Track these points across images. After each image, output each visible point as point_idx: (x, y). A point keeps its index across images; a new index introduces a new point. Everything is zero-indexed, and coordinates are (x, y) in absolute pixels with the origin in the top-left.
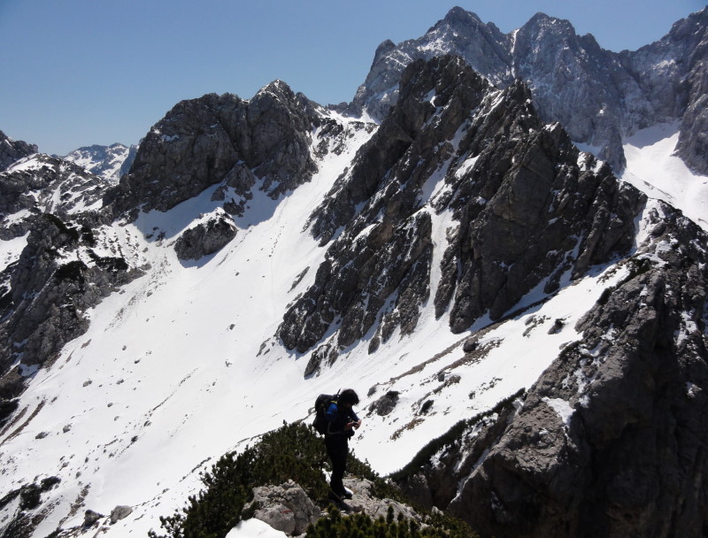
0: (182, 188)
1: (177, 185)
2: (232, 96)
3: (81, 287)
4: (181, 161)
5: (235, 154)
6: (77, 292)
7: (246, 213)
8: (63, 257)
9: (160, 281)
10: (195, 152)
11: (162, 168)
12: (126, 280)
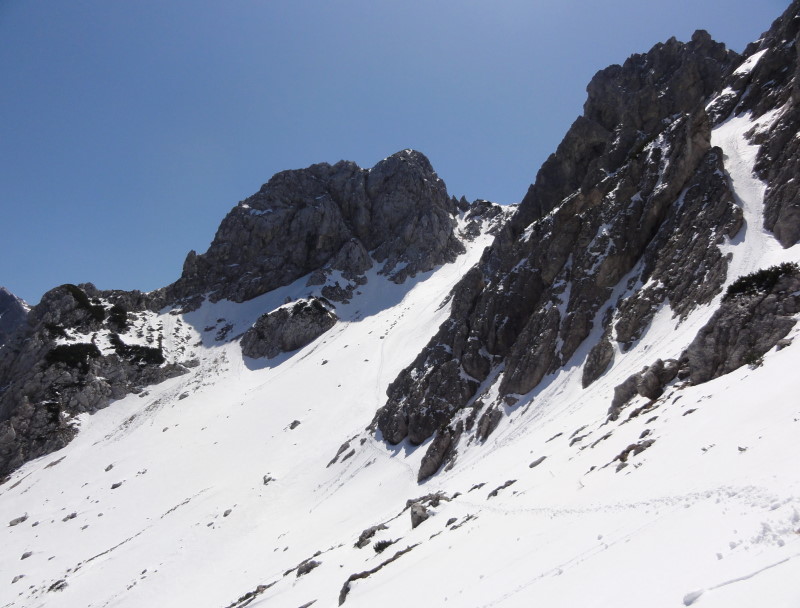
0: (268, 274)
1: (263, 270)
2: (347, 163)
3: (81, 379)
4: (271, 241)
5: (346, 231)
6: (73, 385)
7: (355, 300)
8: (68, 338)
9: (205, 381)
10: (292, 229)
11: (246, 247)
12: (155, 379)
